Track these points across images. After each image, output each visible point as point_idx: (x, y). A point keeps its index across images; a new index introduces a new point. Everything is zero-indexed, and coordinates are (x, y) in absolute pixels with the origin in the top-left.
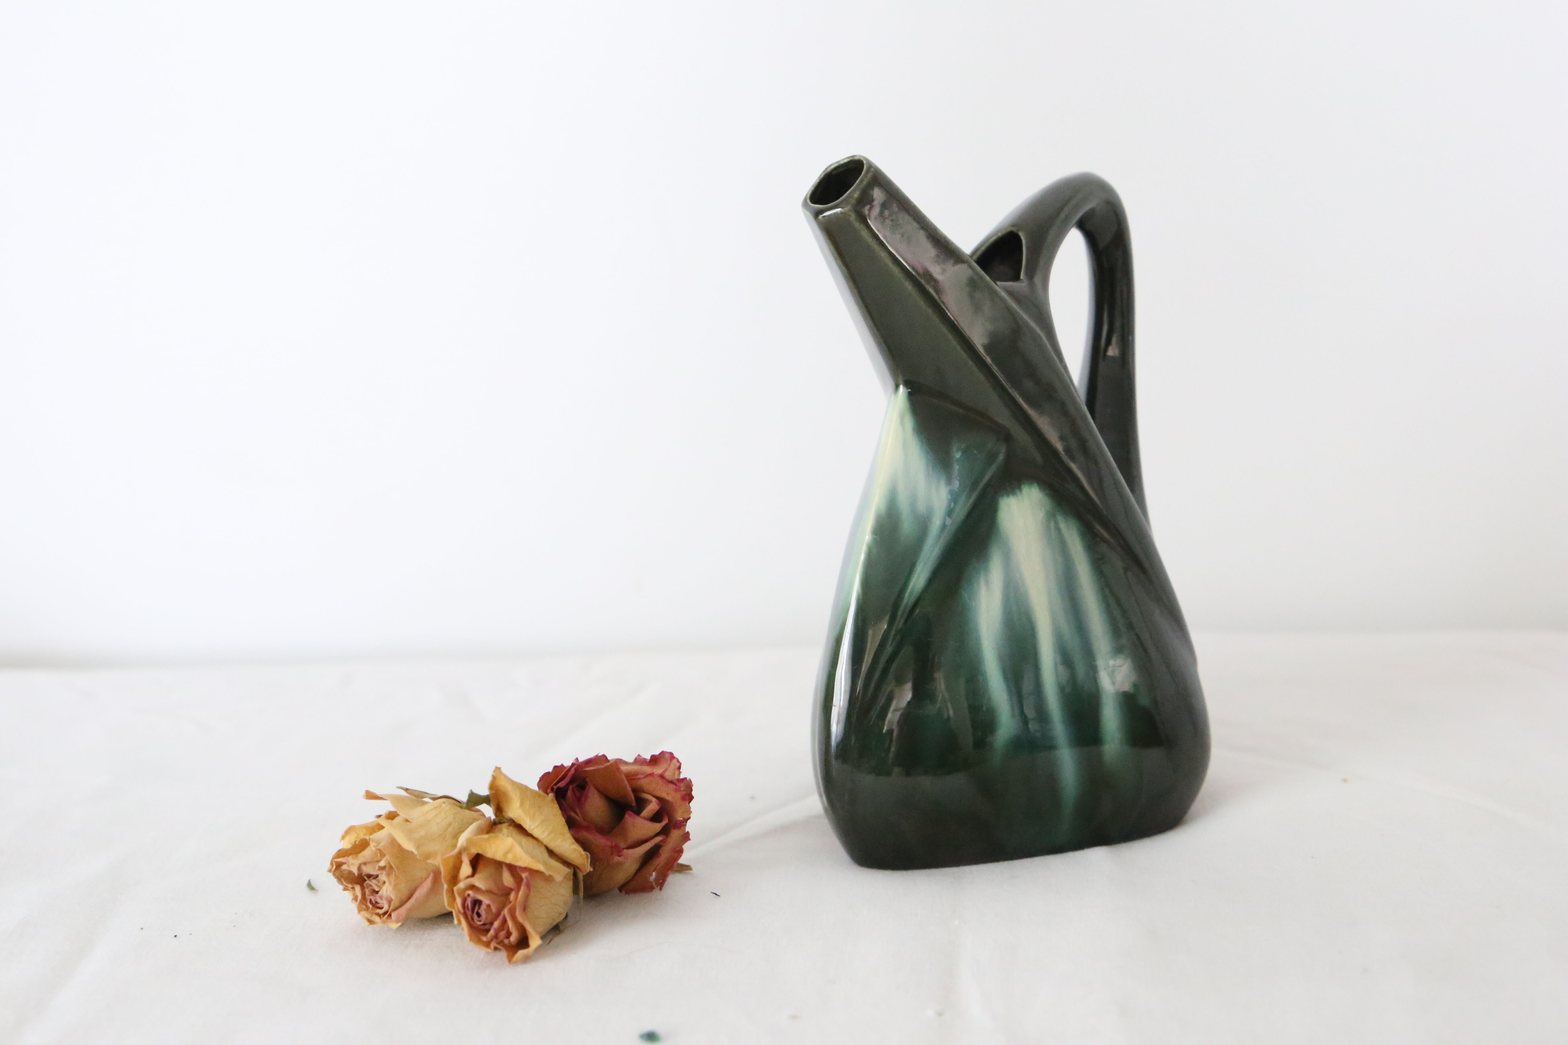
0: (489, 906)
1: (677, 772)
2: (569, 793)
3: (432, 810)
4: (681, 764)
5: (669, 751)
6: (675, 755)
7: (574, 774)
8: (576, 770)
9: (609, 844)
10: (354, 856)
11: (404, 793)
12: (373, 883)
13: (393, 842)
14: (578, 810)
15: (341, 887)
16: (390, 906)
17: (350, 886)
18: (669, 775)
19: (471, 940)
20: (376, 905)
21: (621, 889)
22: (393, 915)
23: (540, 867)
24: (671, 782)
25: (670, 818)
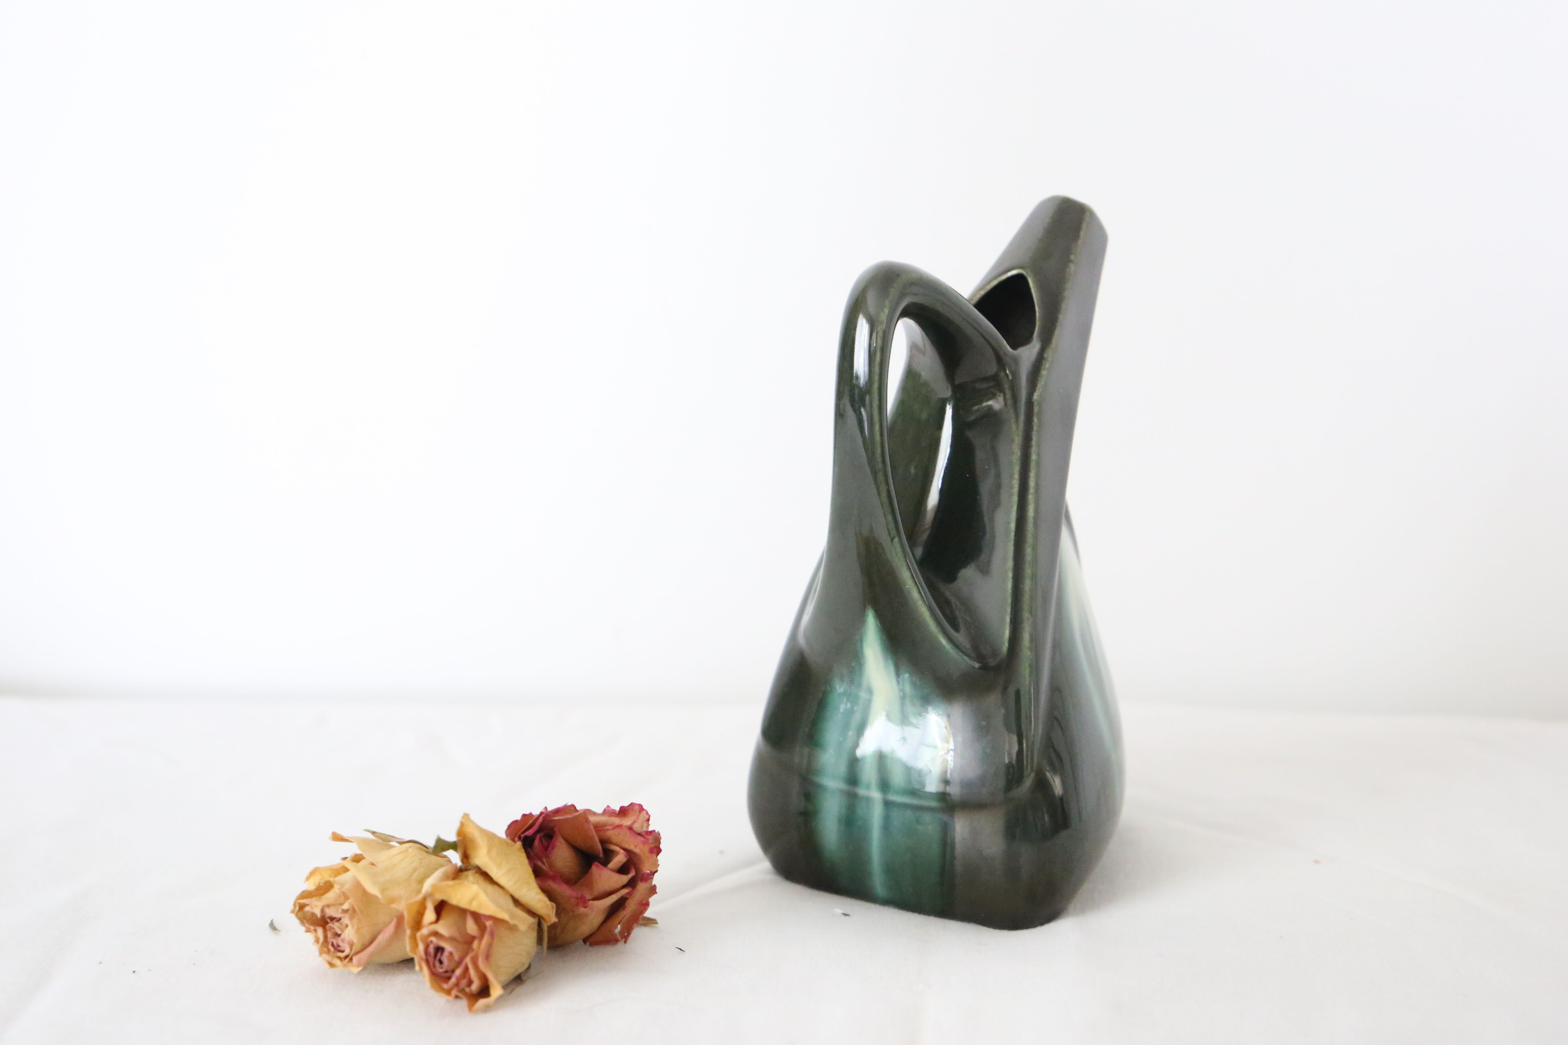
0: (451, 954)
1: (645, 825)
2: (537, 843)
3: (399, 854)
4: (649, 816)
5: (639, 803)
6: (644, 807)
7: (542, 824)
8: (544, 819)
9: (574, 894)
10: (318, 898)
11: (371, 836)
12: (336, 926)
13: (358, 885)
14: (544, 860)
15: (303, 929)
16: (351, 949)
17: (312, 928)
18: (637, 827)
19: (432, 987)
20: (338, 949)
21: (585, 941)
22: (355, 959)
23: (504, 916)
24: (639, 834)
25: (637, 871)
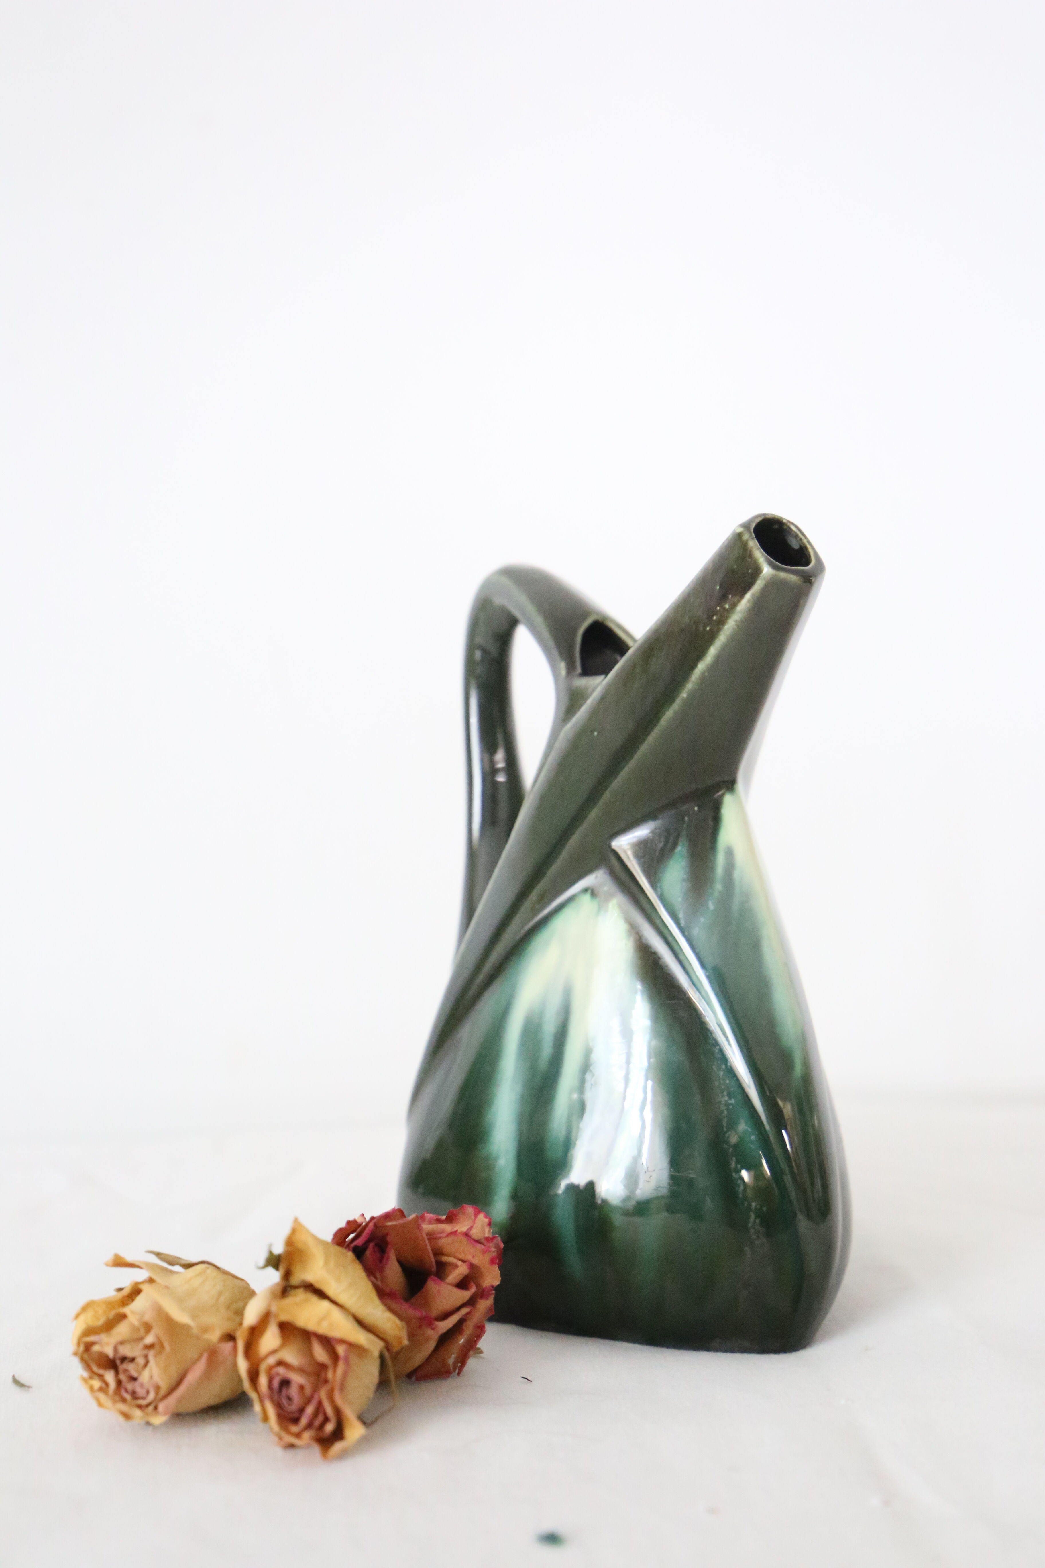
0: (302, 1388)
1: (485, 1229)
2: (368, 1253)
3: (195, 1276)
7: (372, 1231)
8: (375, 1224)
9: (418, 1314)
10: (106, 1334)
11: (154, 1260)
12: (131, 1368)
13: (160, 1312)
14: (378, 1275)
15: (87, 1374)
16: (154, 1394)
20: (134, 1394)
22: (161, 1407)
23: (352, 1338)
24: (478, 1242)
25: (478, 1285)
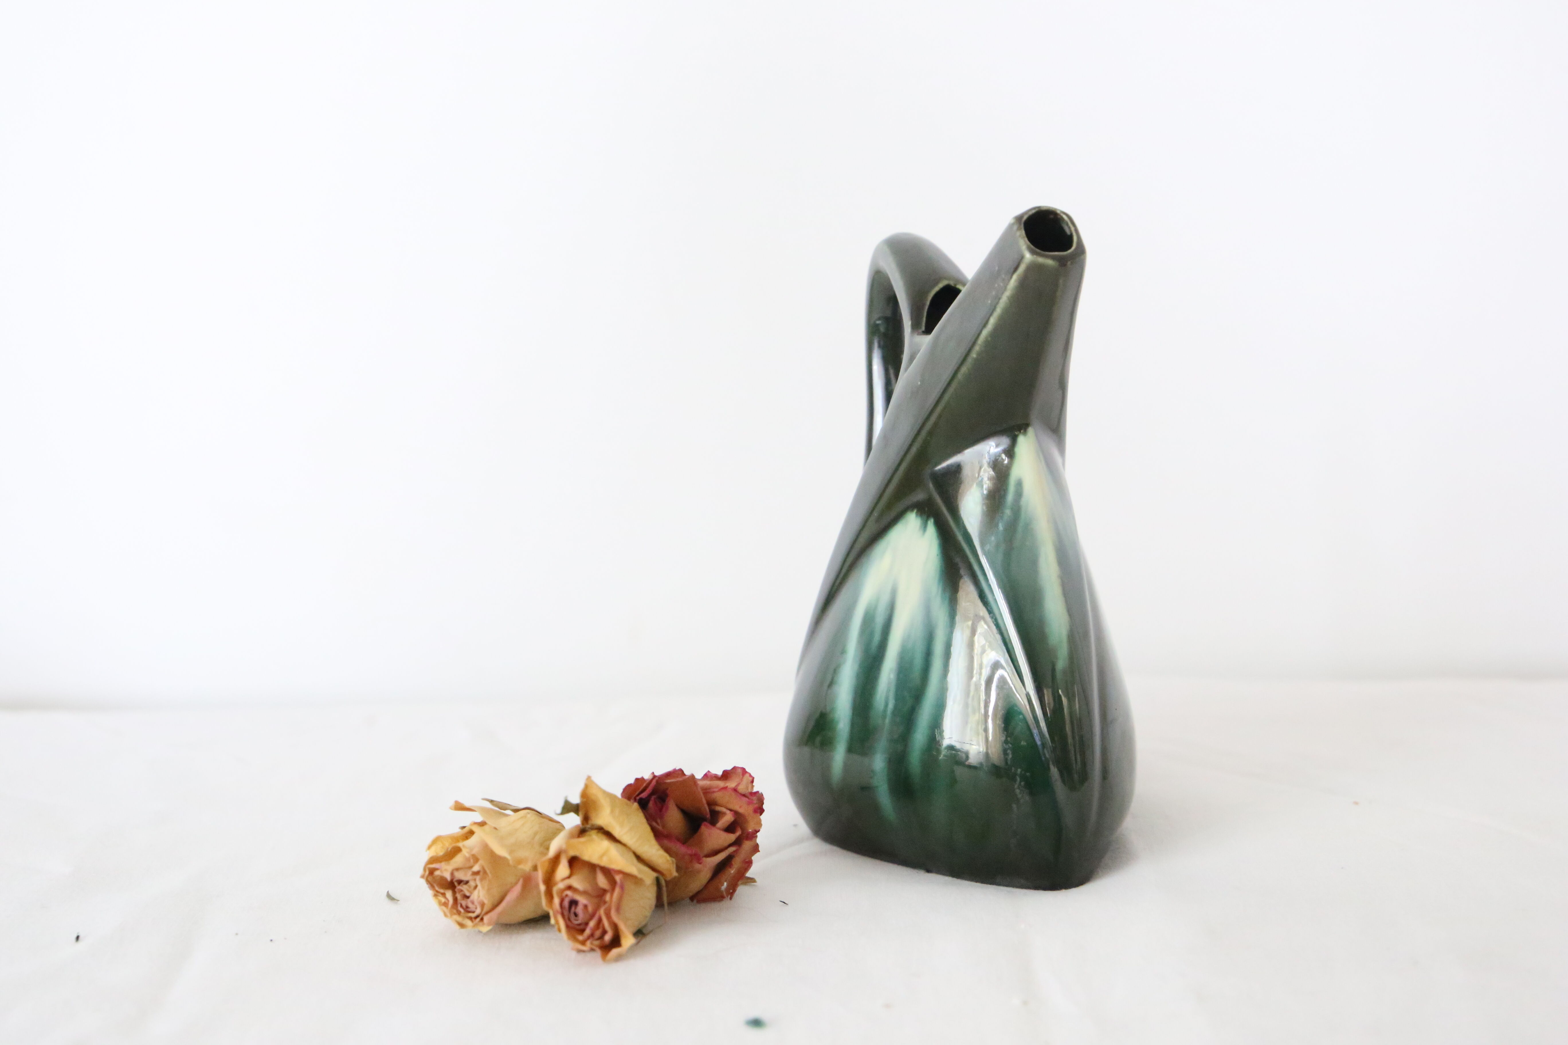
0: (586, 906)
1: (749, 786)
2: (651, 804)
3: (516, 820)
4: (753, 778)
5: (741, 766)
6: (747, 770)
7: (655, 786)
8: (657, 781)
9: (689, 852)
10: (447, 862)
11: (488, 805)
12: (464, 888)
13: (486, 847)
14: (659, 821)
15: (432, 893)
16: (481, 909)
17: (442, 891)
18: (742, 789)
19: (569, 939)
20: (467, 909)
21: (692, 898)
22: (486, 918)
23: (630, 870)
24: (744, 795)
25: (743, 830)
